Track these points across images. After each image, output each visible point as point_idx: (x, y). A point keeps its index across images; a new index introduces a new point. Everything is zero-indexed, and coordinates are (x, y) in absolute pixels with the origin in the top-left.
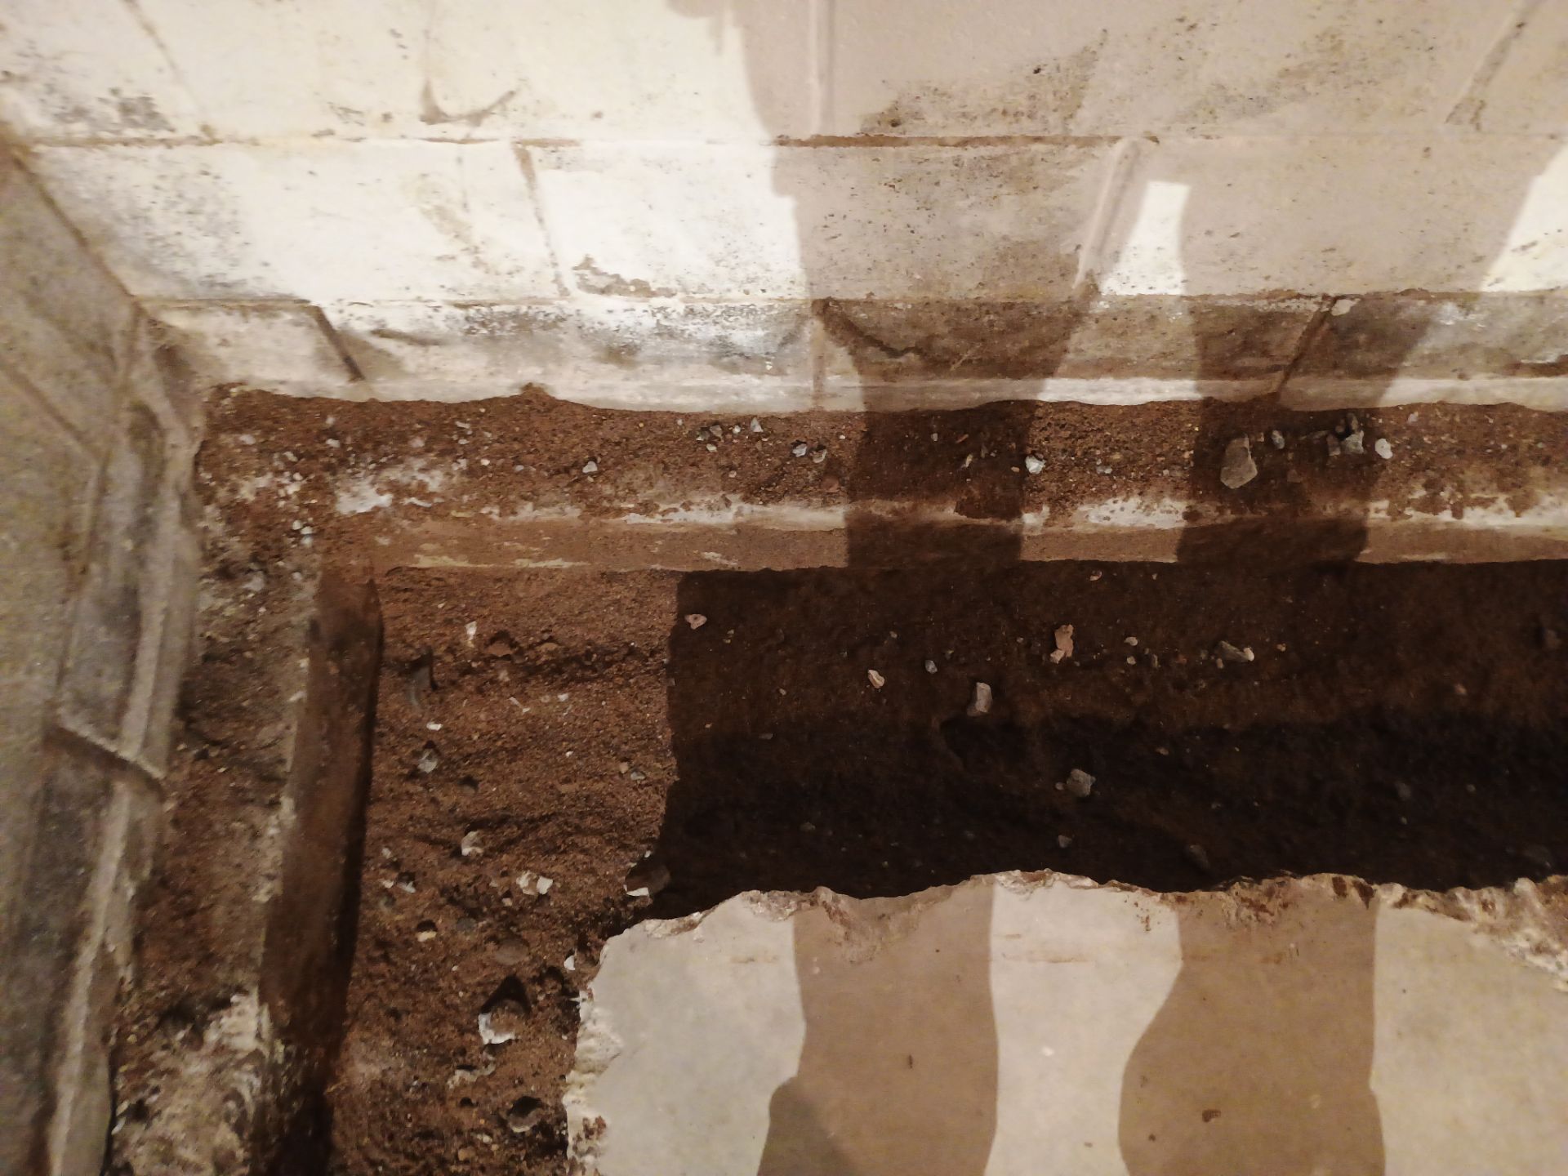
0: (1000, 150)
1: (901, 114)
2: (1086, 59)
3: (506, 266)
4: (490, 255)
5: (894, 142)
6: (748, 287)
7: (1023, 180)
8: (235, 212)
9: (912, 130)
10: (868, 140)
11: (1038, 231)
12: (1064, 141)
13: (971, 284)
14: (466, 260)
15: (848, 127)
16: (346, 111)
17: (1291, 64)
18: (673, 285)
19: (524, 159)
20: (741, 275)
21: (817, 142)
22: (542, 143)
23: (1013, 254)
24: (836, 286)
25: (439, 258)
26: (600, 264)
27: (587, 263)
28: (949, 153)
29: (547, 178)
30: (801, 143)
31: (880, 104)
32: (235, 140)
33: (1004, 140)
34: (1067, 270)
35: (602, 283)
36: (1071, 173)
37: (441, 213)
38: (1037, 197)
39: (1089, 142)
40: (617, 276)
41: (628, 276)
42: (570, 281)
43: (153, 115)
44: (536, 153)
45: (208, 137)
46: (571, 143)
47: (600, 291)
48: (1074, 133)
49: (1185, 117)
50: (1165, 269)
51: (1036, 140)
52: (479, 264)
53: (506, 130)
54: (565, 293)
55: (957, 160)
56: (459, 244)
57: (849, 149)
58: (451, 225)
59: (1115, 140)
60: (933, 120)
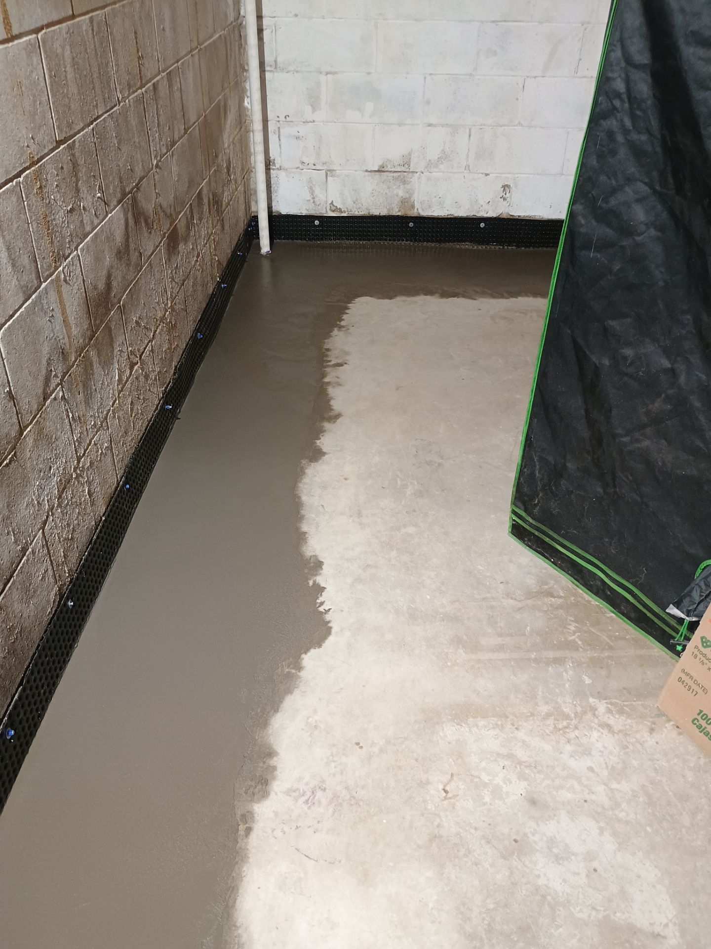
0: (399, 174)
1: (384, 165)
2: (410, 154)
3: (318, 203)
4: (317, 199)
5: (383, 171)
6: (359, 210)
7: (405, 182)
8: (278, 187)
9: (386, 169)
10: (379, 171)
11: (407, 195)
12: (409, 172)
13: (397, 210)
14: (312, 201)
15: (376, 169)
16: (303, 163)
17: (439, 156)
18: (346, 210)
19: (327, 174)
20: (358, 207)
21: (371, 171)
22: (329, 170)
23: (404, 202)
24: (374, 210)
25: (308, 200)
26: (334, 204)
27: (332, 203)
28: (392, 174)
29: (330, 179)
30: (369, 172)
31: (381, 163)
32: (284, 169)
33: (400, 172)
34: (413, 207)
35: (333, 208)
36: (411, 180)
37: (311, 188)
38: (406, 185)
39: (413, 172)
40: (336, 207)
41: (338, 207)
42: (328, 208)
43: (274, 163)
44: (329, 173)
45: (280, 169)
46: (335, 170)
47: (333, 211)
48: (411, 170)
49: (426, 167)
50: (430, 207)
51: (405, 172)
52: (314, 202)
53: (325, 167)
54: (327, 211)
55: (393, 177)
56: (312, 197)
57: (377, 173)
58: (312, 192)
59: (417, 172)
60: (389, 167)
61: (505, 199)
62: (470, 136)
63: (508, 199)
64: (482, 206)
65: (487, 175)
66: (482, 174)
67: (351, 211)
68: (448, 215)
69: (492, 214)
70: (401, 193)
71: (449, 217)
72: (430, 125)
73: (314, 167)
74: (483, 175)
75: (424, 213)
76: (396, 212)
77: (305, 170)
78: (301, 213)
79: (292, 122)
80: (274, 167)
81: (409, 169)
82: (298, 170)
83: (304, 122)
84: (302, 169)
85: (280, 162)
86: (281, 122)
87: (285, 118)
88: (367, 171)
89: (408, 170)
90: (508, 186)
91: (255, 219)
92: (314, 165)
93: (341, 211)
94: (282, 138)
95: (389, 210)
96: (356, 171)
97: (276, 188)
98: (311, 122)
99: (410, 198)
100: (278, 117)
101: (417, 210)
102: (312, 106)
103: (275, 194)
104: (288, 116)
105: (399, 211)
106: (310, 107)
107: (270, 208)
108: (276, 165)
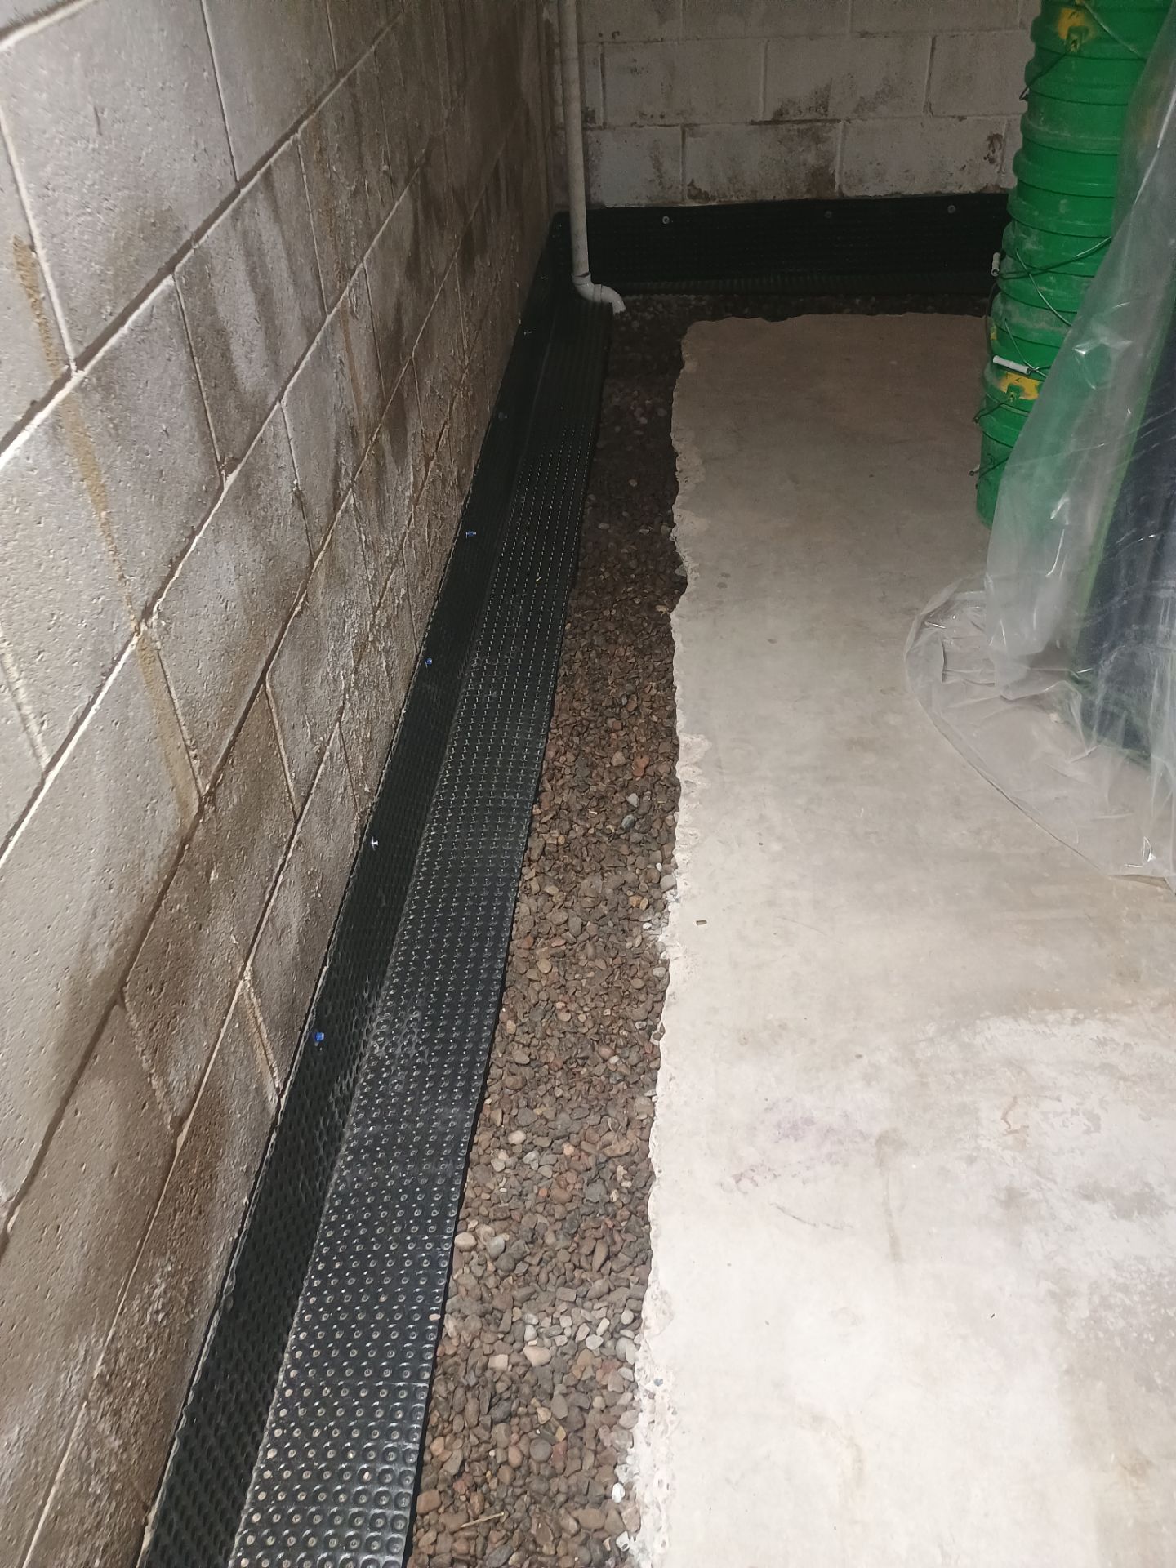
0: (808, 125)
1: (783, 111)
2: (828, 88)
3: (668, 185)
4: (666, 178)
5: (782, 122)
6: (738, 194)
7: (818, 139)
8: (599, 161)
9: (787, 118)
10: (774, 122)
11: (822, 163)
12: (825, 121)
13: (805, 190)
14: (657, 182)
15: (769, 118)
16: (642, 115)
17: (879, 90)
18: (716, 194)
19: (684, 133)
20: (736, 187)
21: (760, 123)
22: (687, 125)
23: (816, 174)
24: (764, 193)
25: (651, 181)
26: (697, 185)
27: (692, 184)
28: (796, 127)
29: (689, 140)
30: (756, 124)
31: (777, 107)
32: (608, 128)
33: (810, 121)
34: (832, 181)
35: (694, 192)
36: (829, 134)
37: (656, 159)
38: (820, 145)
39: (833, 121)
40: (700, 190)
41: (703, 190)
42: (686, 192)
43: (593, 117)
44: (687, 129)
45: (605, 126)
46: (696, 125)
47: (693, 198)
48: (828, 118)
49: (856, 111)
50: (861, 181)
51: (818, 121)
52: (660, 183)
53: (681, 121)
54: (683, 199)
55: (798, 130)
56: (658, 174)
57: (769, 126)
58: (657, 164)
59: (839, 121)
60: (791, 112)
61: (992, 161)
62: (933, 49)
63: (999, 160)
64: (951, 174)
65: (961, 118)
66: (953, 117)
67: (725, 196)
68: (892, 194)
69: (969, 188)
70: (811, 158)
71: (894, 197)
72: (864, 34)
73: (662, 122)
74: (956, 120)
75: (850, 193)
76: (803, 193)
77: (646, 127)
78: (639, 204)
79: (625, 43)
80: (592, 126)
81: (826, 115)
82: (634, 128)
83: (645, 43)
84: (641, 127)
85: (601, 115)
86: (606, 45)
87: (613, 36)
88: (753, 123)
89: (823, 117)
90: (998, 137)
91: (563, 220)
92: (662, 117)
93: (706, 196)
94: (607, 73)
95: (790, 191)
96: (733, 124)
97: (596, 161)
98: (658, 41)
99: (827, 167)
100: (601, 35)
101: (840, 186)
102: (658, 12)
103: (595, 173)
104: (618, 33)
105: (808, 191)
106: (656, 15)
107: (588, 196)
108: (597, 121)
